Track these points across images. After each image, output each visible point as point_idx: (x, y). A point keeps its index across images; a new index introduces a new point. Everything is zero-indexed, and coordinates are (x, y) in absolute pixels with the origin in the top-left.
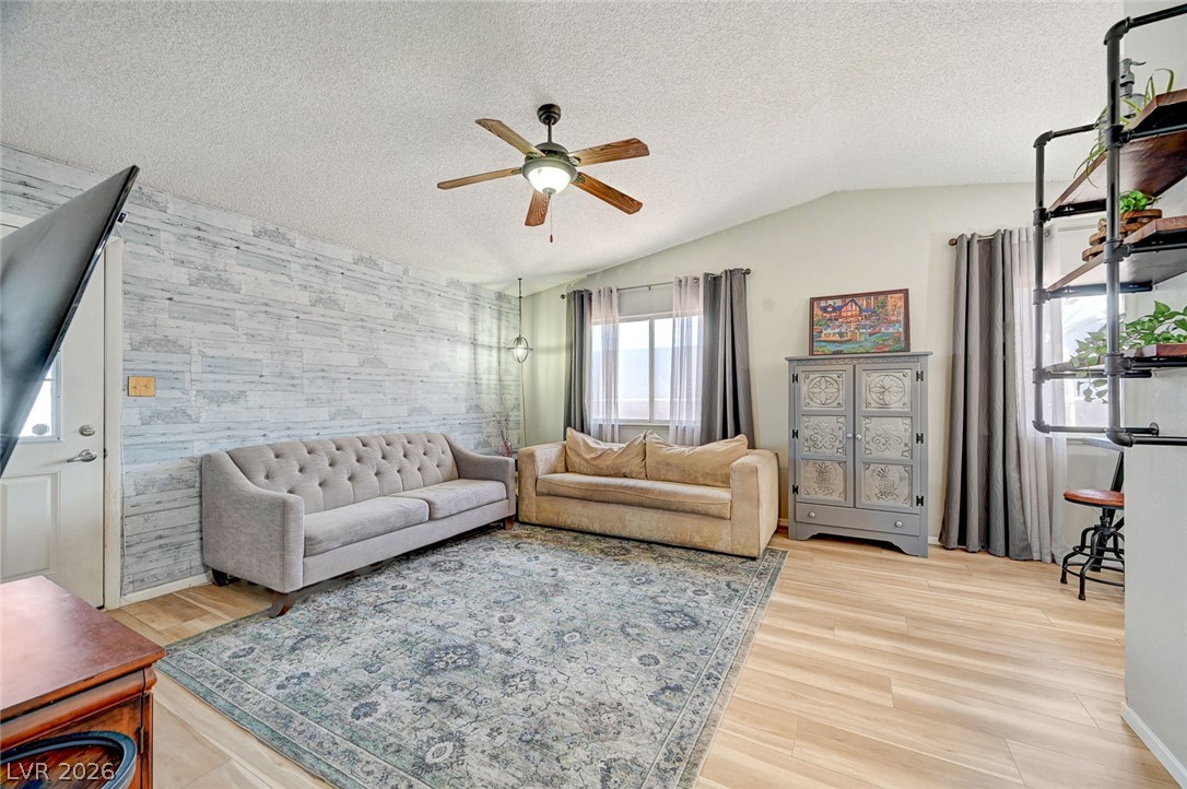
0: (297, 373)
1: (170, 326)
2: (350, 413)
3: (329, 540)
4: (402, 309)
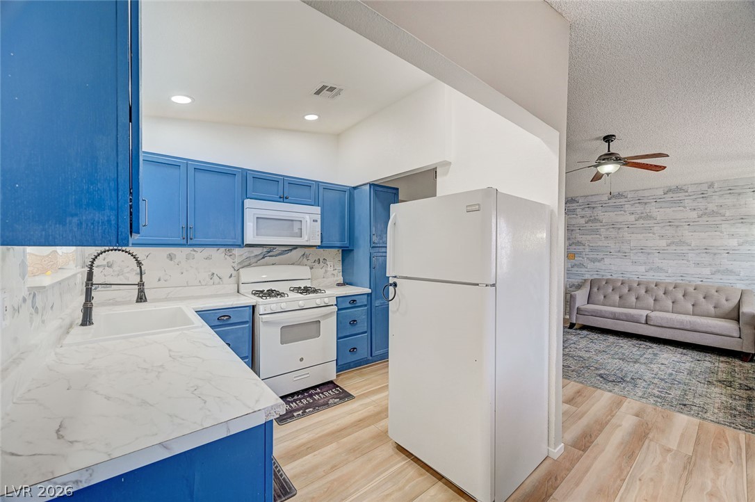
0: (627, 251)
1: (579, 238)
2: (659, 269)
3: (586, 311)
4: (706, 209)
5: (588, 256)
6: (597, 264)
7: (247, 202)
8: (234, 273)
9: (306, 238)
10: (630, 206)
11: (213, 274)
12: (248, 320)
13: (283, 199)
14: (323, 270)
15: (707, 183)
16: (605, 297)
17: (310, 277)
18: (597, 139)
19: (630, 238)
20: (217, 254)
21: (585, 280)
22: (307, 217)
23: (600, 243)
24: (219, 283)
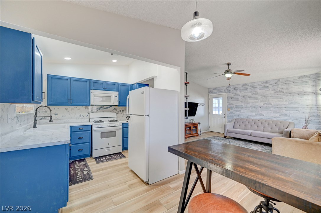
0: (249, 107)
1: (232, 102)
2: (261, 114)
3: (230, 131)
4: (277, 90)
5: (235, 109)
6: (238, 112)
7: (92, 91)
8: (88, 115)
9: (113, 103)
10: (249, 89)
11: (81, 115)
12: (89, 130)
13: (105, 89)
14: (122, 114)
15: (277, 79)
16: (239, 126)
17: (116, 116)
18: (225, 64)
19: (250, 102)
20: (82, 108)
21: (234, 119)
22: (113, 95)
23: (239, 104)
24: (83, 118)
